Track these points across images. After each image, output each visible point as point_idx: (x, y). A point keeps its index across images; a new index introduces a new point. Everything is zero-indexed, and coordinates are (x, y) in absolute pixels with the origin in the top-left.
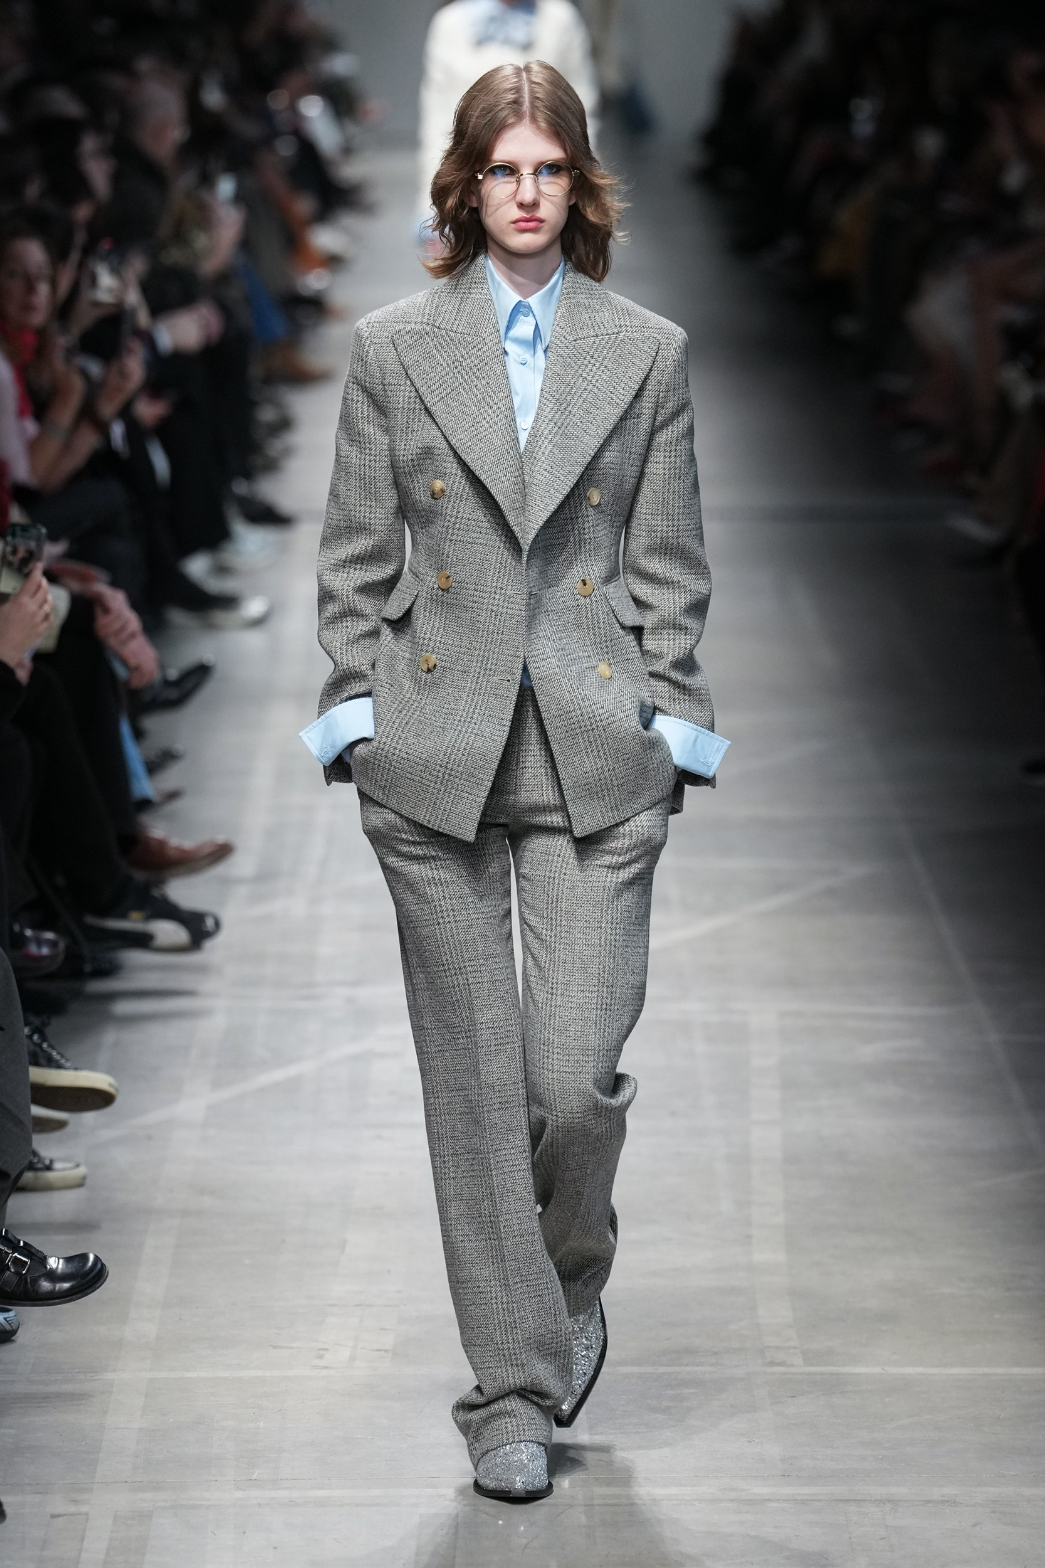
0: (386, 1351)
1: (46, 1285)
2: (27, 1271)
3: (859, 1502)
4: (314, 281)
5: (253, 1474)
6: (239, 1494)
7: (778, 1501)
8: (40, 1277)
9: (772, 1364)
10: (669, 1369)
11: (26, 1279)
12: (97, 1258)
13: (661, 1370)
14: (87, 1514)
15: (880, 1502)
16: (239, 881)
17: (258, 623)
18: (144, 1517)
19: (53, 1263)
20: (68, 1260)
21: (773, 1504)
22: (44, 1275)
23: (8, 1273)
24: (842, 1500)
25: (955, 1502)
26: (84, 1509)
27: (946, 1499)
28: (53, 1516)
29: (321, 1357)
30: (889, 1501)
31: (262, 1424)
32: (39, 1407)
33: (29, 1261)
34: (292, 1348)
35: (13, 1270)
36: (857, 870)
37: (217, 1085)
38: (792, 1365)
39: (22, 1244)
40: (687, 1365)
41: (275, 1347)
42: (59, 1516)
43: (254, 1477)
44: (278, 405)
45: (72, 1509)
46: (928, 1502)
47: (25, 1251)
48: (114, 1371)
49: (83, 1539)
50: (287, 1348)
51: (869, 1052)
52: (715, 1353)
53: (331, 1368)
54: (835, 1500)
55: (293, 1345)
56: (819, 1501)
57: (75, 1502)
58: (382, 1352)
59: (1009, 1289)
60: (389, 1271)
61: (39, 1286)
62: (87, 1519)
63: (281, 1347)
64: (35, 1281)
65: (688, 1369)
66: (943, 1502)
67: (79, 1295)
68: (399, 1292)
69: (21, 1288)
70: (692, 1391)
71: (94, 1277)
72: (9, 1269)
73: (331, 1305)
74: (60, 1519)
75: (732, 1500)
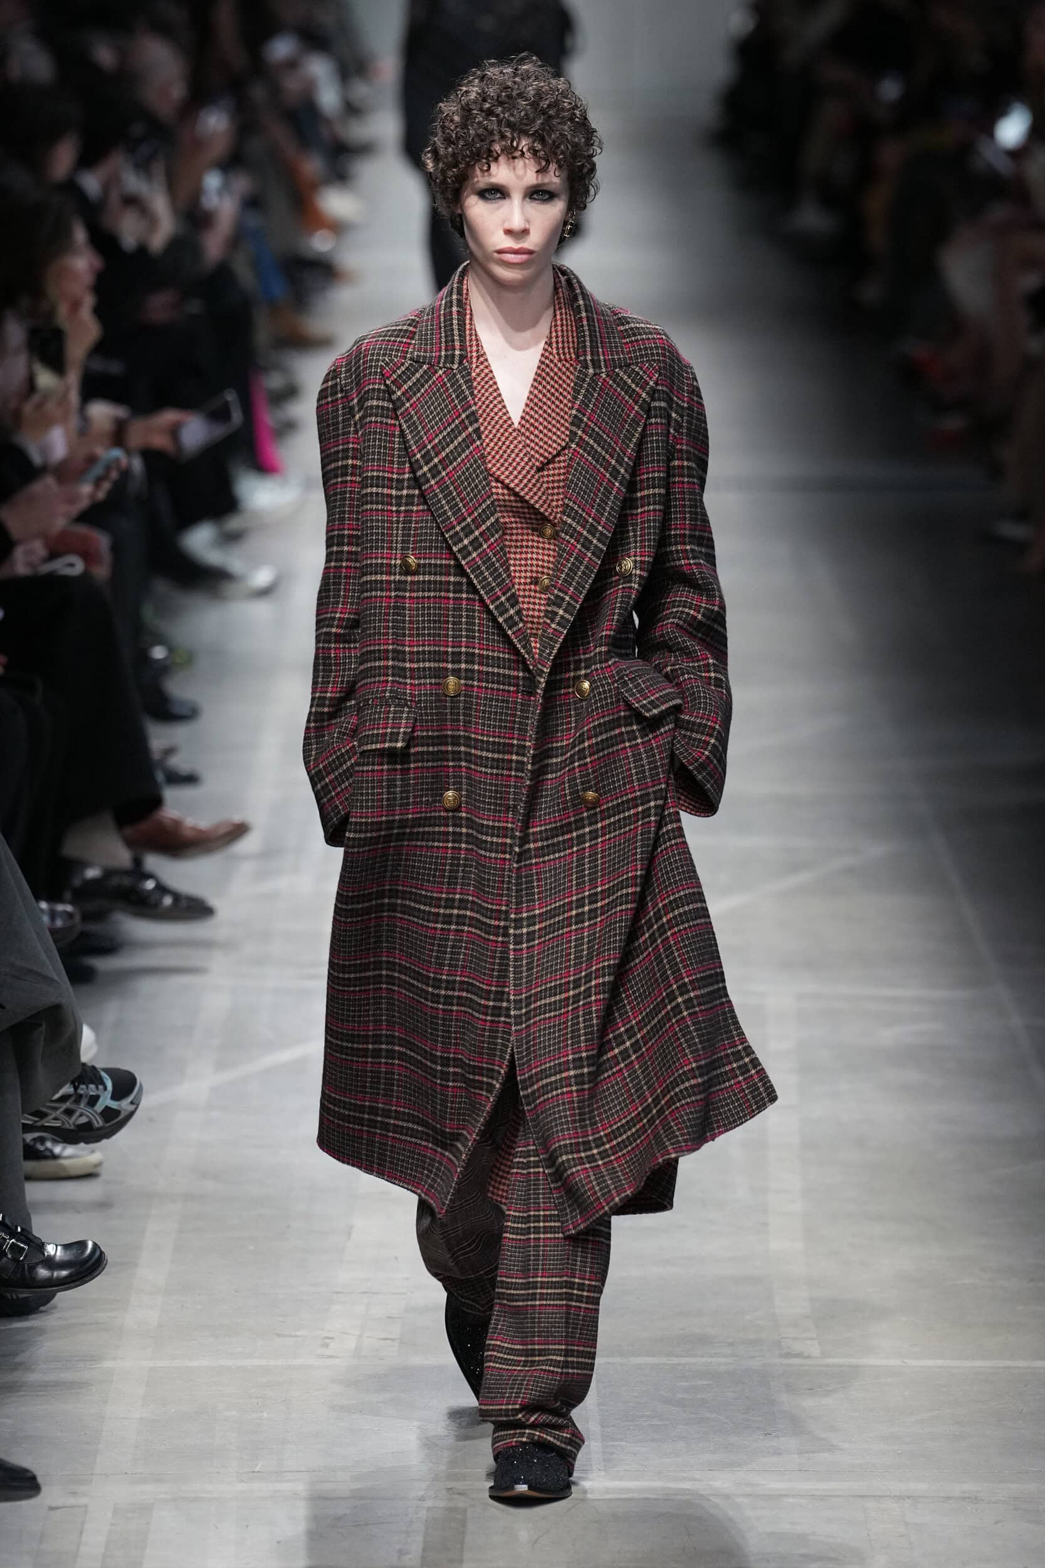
0: (392, 1340)
1: (43, 1273)
2: (25, 1257)
3: (878, 1498)
4: (320, 243)
5: (256, 1465)
6: (241, 1487)
7: (794, 1496)
8: (37, 1264)
9: (789, 1355)
10: (684, 1360)
11: (23, 1268)
12: (95, 1246)
13: (675, 1360)
14: (86, 1506)
15: (899, 1498)
16: (246, 857)
17: (265, 593)
18: (144, 1509)
19: (50, 1249)
20: (66, 1247)
21: (791, 1500)
22: (42, 1262)
23: (5, 1259)
24: (860, 1496)
25: (976, 1498)
26: (83, 1501)
27: (967, 1495)
28: (51, 1508)
29: (326, 1346)
30: (908, 1497)
31: (265, 1415)
32: (38, 1396)
33: (26, 1247)
34: (296, 1336)
35: (9, 1256)
36: (877, 850)
37: (221, 1066)
38: (809, 1357)
39: (19, 1230)
40: (702, 1356)
41: (279, 1335)
42: (57, 1508)
43: (257, 1469)
44: (285, 370)
45: (71, 1501)
46: (949, 1498)
47: (22, 1237)
48: (115, 1359)
49: (81, 1533)
50: (291, 1336)
51: (888, 1036)
52: (731, 1344)
53: (337, 1357)
54: (854, 1496)
55: (298, 1333)
56: (838, 1496)
57: (74, 1493)
58: (389, 1341)
59: (1032, 1280)
60: (396, 1258)
61: (37, 1273)
62: (86, 1512)
63: (285, 1336)
64: (32, 1268)
65: (703, 1360)
66: (964, 1499)
67: (78, 1283)
68: (407, 1279)
69: (18, 1275)
70: (706, 1383)
71: (93, 1264)
72: (6, 1255)
73: (337, 1293)
74: (59, 1511)
75: (748, 1495)
